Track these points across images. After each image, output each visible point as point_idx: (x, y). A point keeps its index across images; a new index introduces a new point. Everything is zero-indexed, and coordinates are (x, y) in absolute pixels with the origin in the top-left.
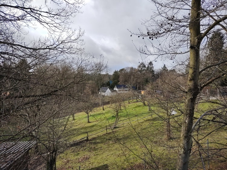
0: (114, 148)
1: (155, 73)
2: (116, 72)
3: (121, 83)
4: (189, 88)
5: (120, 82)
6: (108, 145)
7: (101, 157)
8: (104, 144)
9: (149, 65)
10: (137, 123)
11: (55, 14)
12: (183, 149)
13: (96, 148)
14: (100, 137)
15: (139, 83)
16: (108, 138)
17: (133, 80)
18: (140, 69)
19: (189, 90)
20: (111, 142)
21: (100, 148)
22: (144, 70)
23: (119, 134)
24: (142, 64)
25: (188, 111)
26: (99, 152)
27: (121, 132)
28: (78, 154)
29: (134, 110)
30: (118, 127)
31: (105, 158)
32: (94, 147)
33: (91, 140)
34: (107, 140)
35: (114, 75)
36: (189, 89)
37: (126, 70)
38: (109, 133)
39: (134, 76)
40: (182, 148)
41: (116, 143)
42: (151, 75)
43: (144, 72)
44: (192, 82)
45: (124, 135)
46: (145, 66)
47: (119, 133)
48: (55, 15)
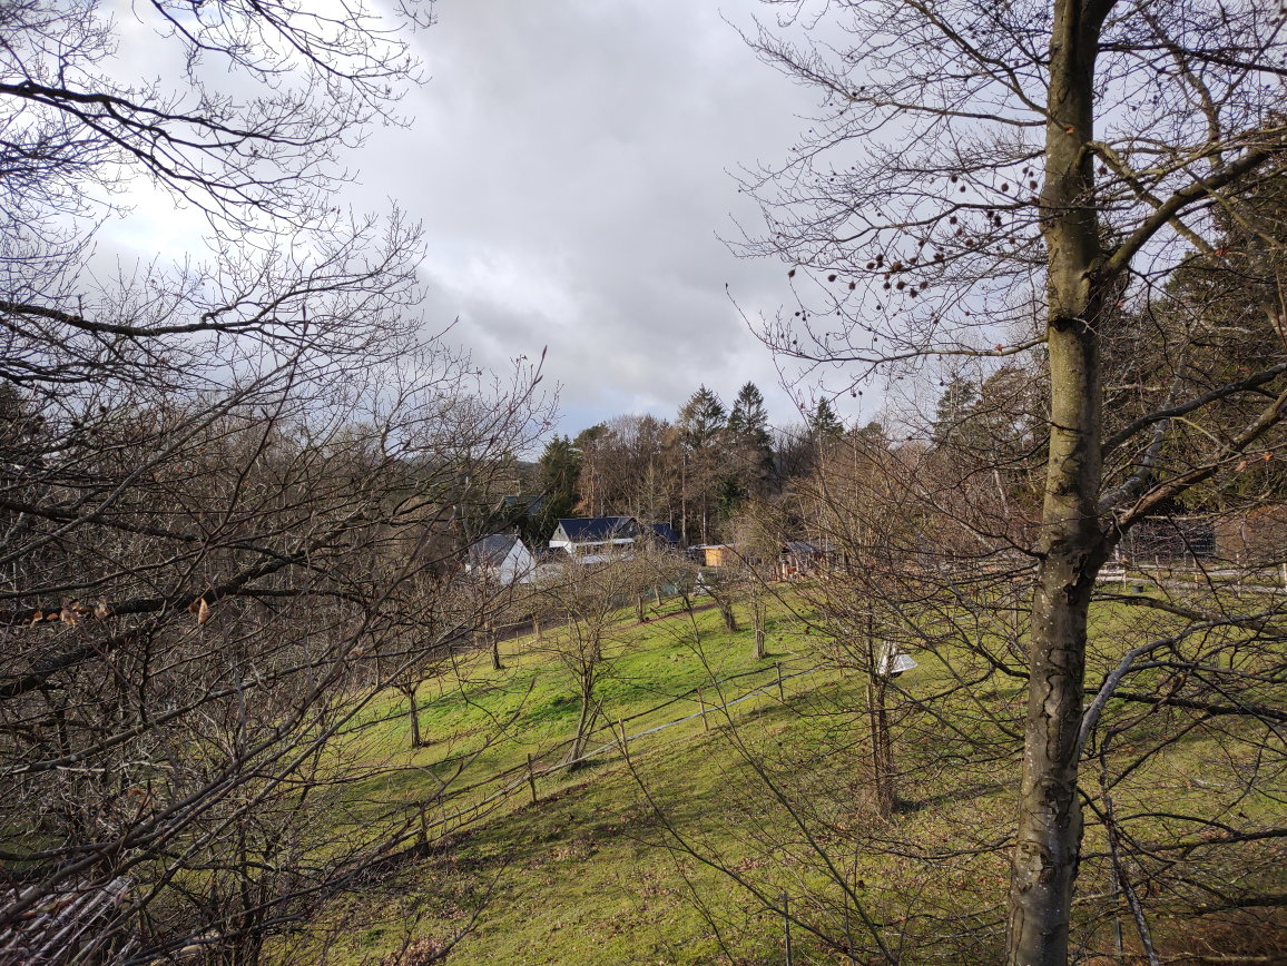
0: (586, 884)
1: (774, 449)
2: (558, 447)
3: (588, 506)
4: (1056, 533)
5: (580, 506)
6: (546, 870)
7: (513, 941)
8: (527, 867)
9: (741, 406)
10: (702, 730)
11: (245, 130)
12: (1038, 859)
13: (482, 890)
14: (499, 824)
15: (689, 504)
16: (543, 825)
17: (657, 490)
18: (692, 426)
19: (1054, 543)
20: (563, 852)
21: (503, 888)
22: (714, 431)
23: (609, 801)
24: (704, 396)
25: (1057, 657)
26: (502, 912)
27: (617, 792)
28: (378, 933)
29: (673, 657)
30: (596, 763)
31: (539, 944)
32: (470, 890)
33: (442, 849)
34: (537, 840)
35: (546, 460)
36: (1055, 538)
37: (614, 434)
38: (547, 800)
39: (660, 465)
40: (1035, 851)
41: (595, 852)
42: (753, 455)
43: (712, 443)
44: (1071, 500)
45: (634, 808)
46: (717, 412)
47: (604, 795)
48: (247, 135)
